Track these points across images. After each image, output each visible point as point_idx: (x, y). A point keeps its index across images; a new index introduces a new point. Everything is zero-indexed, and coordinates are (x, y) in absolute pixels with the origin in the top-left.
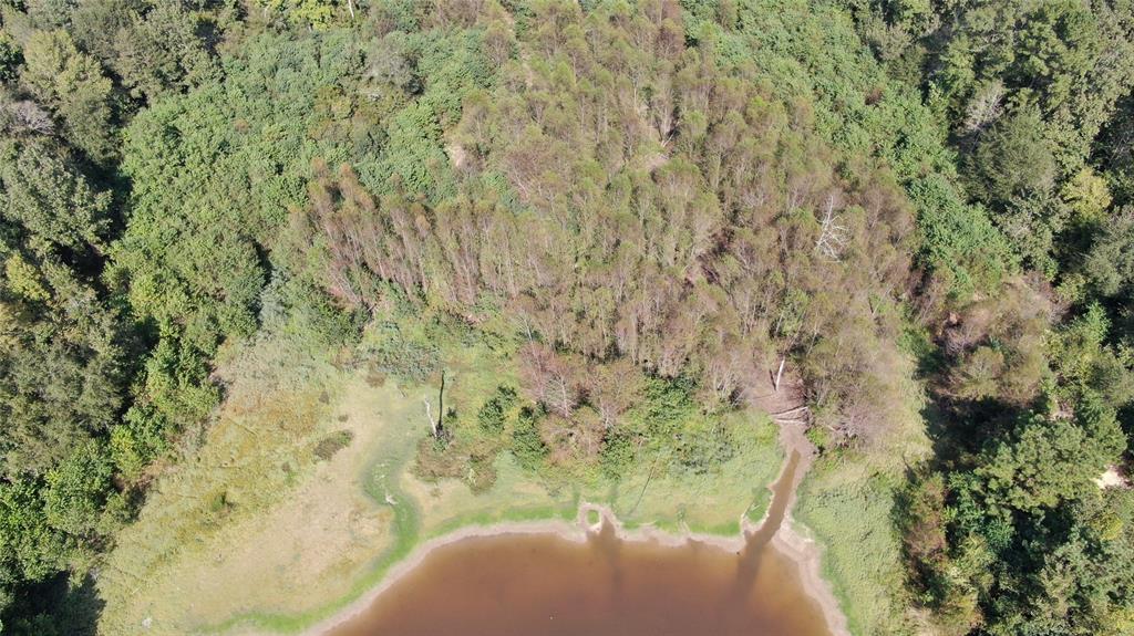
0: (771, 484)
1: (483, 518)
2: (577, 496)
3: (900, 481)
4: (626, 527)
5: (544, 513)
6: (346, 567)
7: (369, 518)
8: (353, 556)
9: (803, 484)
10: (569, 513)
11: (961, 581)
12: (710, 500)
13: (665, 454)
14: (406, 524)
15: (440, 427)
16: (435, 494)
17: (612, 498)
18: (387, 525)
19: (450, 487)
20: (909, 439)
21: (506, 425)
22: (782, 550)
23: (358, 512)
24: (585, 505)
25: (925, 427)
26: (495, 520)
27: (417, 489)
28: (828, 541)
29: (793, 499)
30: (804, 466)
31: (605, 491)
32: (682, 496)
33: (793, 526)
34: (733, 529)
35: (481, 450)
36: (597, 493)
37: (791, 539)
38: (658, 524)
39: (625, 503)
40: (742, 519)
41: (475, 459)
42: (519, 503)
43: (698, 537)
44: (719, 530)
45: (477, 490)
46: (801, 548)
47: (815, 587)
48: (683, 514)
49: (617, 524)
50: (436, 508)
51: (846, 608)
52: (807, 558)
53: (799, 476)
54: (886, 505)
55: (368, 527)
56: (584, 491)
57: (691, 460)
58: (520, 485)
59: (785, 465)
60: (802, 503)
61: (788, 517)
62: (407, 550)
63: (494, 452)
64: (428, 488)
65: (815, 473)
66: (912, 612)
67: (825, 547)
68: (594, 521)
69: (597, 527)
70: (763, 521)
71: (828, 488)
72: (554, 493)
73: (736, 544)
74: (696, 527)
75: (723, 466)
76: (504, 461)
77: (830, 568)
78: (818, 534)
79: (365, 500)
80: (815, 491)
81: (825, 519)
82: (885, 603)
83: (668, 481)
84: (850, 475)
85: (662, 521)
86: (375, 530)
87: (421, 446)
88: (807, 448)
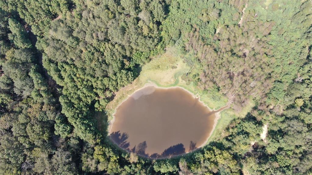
0: (221, 107)
1: (185, 88)
2: (197, 93)
3: (236, 118)
4: (200, 100)
5: (192, 92)
6: (168, 83)
8: (169, 82)
9: (225, 110)
10: (195, 94)
11: (231, 131)
12: (212, 104)
13: (211, 95)
14: (176, 83)
15: (187, 74)
16: (182, 81)
17: (201, 96)
18: (175, 81)
19: (184, 82)
20: (243, 114)
21: (195, 79)
22: (216, 114)
23: (172, 78)
24: (198, 94)
25: (246, 114)
26: (186, 89)
27: (180, 79)
28: (222, 117)
29: (222, 110)
30: (227, 108)
31: (201, 94)
32: (209, 101)
33: (219, 113)
34: (212, 109)
36: (200, 94)
37: (218, 115)
38: (204, 102)
39: (202, 97)
40: (214, 108)
41: (189, 80)
42: (190, 89)
43: (207, 107)
44: (210, 108)
45: (187, 84)
46: (218, 116)
47: (216, 121)
48: (208, 103)
49: (200, 99)
50: (181, 83)
51: (217, 125)
52: (218, 117)
53: (225, 109)
54: (232, 119)
55: (172, 80)
56: (199, 93)
57: (214, 98)
58: (192, 87)
59: (225, 106)
60: (223, 112)
61: (220, 112)
62: (175, 86)
63: (192, 81)
64: (181, 80)
65: (227, 110)
66: (224, 131)
67: (221, 118)
68: (197, 97)
69: (197, 98)
70: (216, 110)
71: (227, 112)
72: (195, 91)
73: (211, 110)
74: (208, 106)
75: (217, 101)
76: (192, 83)
77: (219, 120)
79: (174, 77)
80: (225, 111)
81: (224, 115)
82: (222, 128)
83: (209, 98)
84: (231, 113)
85: (205, 102)
87: (184, 74)
88: (229, 106)
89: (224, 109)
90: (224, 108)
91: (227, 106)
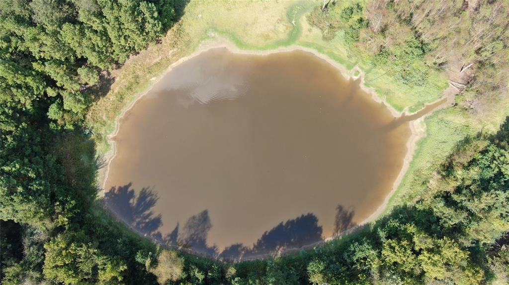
0: (427, 104)
1: (320, 49)
2: (356, 63)
3: (473, 134)
4: (365, 84)
5: (341, 61)
6: (267, 37)
7: (283, 25)
8: (271, 35)
9: (438, 112)
10: (349, 67)
11: (459, 177)
12: (400, 95)
13: (398, 69)
14: (294, 34)
15: (326, 6)
16: (310, 30)
17: (368, 72)
18: (288, 31)
19: (316, 31)
20: (492, 123)
21: (350, 20)
22: (411, 127)
23: (280, 20)
24: (357, 68)
25: (503, 123)
26: (323, 53)
27: (304, 24)
28: (429, 135)
29: (430, 114)
30: (445, 106)
31: (367, 68)
32: (392, 87)
33: (421, 122)
34: (400, 109)
35: (335, 24)
36: (364, 67)
37: (417, 127)
38: (376, 91)
39: (371, 76)
40: (406, 108)
41: (331, 26)
42: (336, 52)
43: (386, 104)
44: (395, 106)
45: (324, 38)
46: (418, 131)
47: (411, 145)
48: (387, 93)
49: (363, 81)
50: (307, 36)
51: (415, 157)
52: (417, 135)
53: (439, 108)
54: (460, 138)
55: (281, 28)
56: (360, 63)
57: (406, 77)
58: (340, 46)
59: (439, 100)
60: (431, 117)
61: (423, 118)
62: (289, 44)
63: (340, 28)
64: (309, 27)
65: (446, 111)
66: (435, 173)
67: (426, 135)
68: (356, 75)
69: (355, 78)
70: (413, 114)
71: (446, 119)
72: (349, 57)
73: (397, 114)
74: (389, 100)
75: (415, 87)
76: (341, 33)
77: (421, 143)
78: (428, 131)
79: (285, 18)
80: (440, 116)
81: (434, 128)
82: (429, 165)
83: (391, 79)
84: (458, 120)
85: (379, 90)
86: (282, 30)
87: (316, 9)
88: (451, 100)
89: (435, 110)
90: (436, 105)
91: (445, 100)
